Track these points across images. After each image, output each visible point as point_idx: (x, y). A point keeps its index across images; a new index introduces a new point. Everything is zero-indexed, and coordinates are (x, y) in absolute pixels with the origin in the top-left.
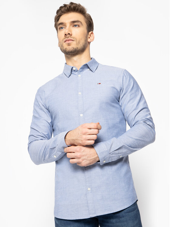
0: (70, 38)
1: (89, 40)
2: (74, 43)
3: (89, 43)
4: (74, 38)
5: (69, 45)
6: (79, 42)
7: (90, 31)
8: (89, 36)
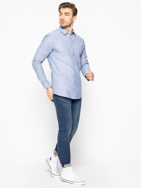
0: (63, 21)
1: (73, 20)
2: (65, 23)
3: (73, 22)
4: (65, 21)
5: (63, 24)
6: (68, 23)
7: (74, 16)
8: (74, 18)
